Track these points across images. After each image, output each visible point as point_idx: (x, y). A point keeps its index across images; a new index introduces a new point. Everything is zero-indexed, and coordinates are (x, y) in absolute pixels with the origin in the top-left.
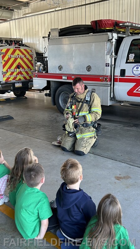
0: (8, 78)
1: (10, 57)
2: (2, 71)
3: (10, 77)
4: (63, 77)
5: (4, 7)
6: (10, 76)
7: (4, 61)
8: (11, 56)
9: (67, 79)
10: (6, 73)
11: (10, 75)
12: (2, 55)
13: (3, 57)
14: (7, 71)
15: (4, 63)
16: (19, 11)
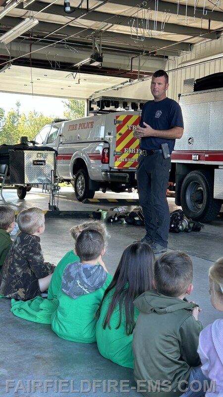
0: (124, 163)
1: (130, 129)
2: (115, 151)
3: (127, 162)
4: (193, 156)
5: (147, 52)
6: (126, 160)
7: (120, 134)
8: (132, 128)
9: (199, 159)
10: (121, 154)
11: (128, 157)
12: (117, 125)
13: (119, 129)
14: (123, 151)
15: (118, 137)
16: (176, 58)
